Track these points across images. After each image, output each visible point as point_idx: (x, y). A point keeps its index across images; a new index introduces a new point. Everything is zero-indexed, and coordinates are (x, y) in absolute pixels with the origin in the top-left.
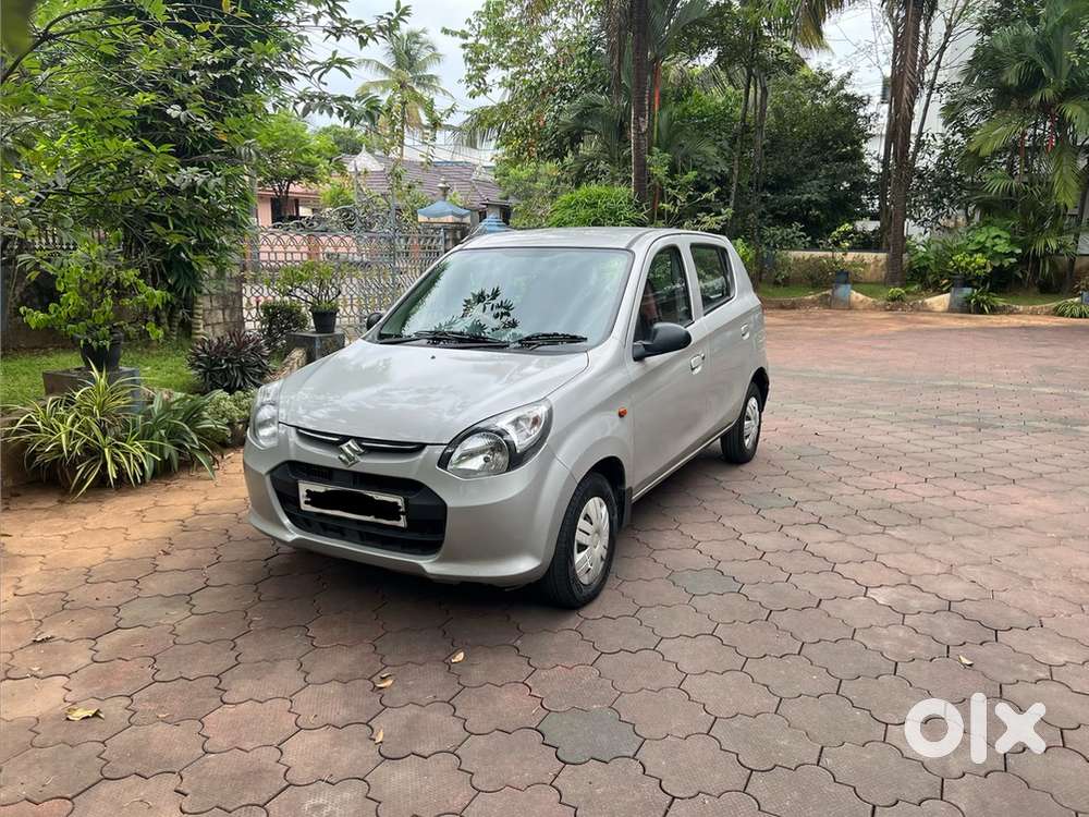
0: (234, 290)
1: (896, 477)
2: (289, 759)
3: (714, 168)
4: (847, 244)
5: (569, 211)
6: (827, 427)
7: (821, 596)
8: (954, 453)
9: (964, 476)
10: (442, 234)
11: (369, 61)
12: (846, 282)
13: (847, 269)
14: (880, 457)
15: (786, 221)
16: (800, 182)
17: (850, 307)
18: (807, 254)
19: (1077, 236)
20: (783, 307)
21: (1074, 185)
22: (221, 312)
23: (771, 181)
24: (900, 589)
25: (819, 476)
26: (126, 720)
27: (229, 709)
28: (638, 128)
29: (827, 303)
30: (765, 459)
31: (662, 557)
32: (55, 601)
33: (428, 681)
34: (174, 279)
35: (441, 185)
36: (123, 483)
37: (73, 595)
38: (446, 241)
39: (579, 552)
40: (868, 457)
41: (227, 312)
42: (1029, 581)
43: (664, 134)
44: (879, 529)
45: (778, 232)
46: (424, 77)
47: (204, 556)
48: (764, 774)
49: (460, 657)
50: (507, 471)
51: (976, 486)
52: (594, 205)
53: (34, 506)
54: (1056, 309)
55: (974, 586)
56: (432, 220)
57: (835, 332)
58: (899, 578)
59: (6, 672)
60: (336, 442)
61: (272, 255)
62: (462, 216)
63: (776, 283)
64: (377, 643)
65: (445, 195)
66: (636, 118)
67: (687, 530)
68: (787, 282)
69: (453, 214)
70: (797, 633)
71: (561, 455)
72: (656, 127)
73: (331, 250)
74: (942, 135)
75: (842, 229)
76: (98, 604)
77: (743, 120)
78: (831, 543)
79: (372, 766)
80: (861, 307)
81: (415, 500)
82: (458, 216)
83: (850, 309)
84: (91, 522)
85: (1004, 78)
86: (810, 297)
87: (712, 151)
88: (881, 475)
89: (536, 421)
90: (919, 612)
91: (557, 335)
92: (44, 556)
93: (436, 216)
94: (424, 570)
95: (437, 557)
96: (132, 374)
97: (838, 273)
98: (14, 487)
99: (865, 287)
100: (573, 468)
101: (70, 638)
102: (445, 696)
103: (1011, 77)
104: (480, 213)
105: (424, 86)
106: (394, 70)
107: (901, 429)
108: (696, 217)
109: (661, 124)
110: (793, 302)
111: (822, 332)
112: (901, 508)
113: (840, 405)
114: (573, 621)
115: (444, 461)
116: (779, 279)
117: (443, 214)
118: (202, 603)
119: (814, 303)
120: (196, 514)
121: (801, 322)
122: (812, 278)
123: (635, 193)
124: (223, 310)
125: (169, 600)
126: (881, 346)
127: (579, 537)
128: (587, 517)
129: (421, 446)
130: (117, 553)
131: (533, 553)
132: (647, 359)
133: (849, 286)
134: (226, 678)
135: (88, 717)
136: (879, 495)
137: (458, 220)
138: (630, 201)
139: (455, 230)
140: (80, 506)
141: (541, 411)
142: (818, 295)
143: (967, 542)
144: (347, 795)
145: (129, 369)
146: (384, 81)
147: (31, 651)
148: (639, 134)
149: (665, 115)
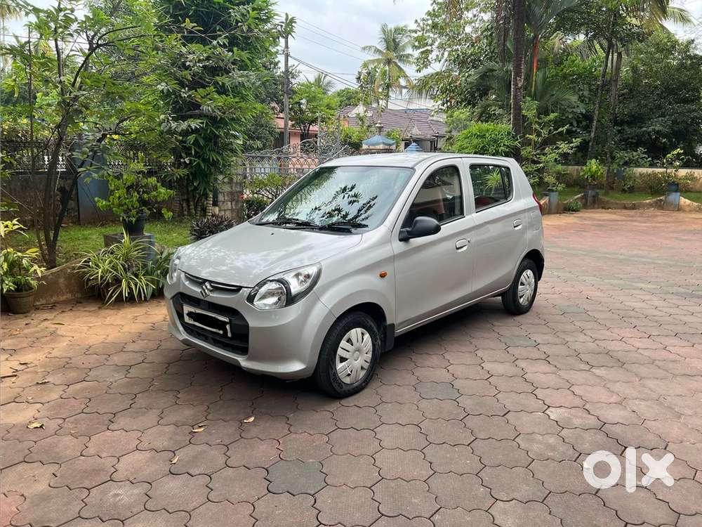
0: (238, 190)
1: (627, 333)
2: (120, 466)
3: (575, 110)
4: (678, 164)
5: (467, 140)
6: (599, 294)
7: (511, 408)
8: (688, 319)
9: (682, 336)
11: (370, 47)
12: (676, 191)
13: (677, 181)
14: (625, 317)
15: (634, 147)
16: (649, 119)
17: (679, 209)
18: (650, 170)
20: (625, 208)
22: (229, 203)
23: (626, 118)
24: (573, 411)
25: (569, 327)
26: (54, 432)
27: (109, 433)
28: (516, 85)
29: (660, 206)
30: (537, 313)
31: (419, 372)
32: (62, 363)
33: (224, 431)
34: (198, 182)
35: (377, 125)
36: (131, 300)
37: (73, 360)
39: (341, 362)
40: (615, 316)
41: (234, 203)
42: (679, 416)
43: (540, 87)
44: (587, 367)
45: (627, 155)
46: (404, 56)
47: (152, 345)
48: (388, 518)
49: (252, 419)
50: (285, 306)
51: (686, 344)
52: (483, 136)
53: (85, 309)
55: (633, 415)
56: (371, 147)
57: (655, 227)
58: (577, 402)
59: (16, 398)
60: (200, 282)
61: (263, 169)
62: (390, 145)
63: (624, 191)
64: (210, 406)
65: (380, 132)
66: (515, 78)
67: (447, 356)
68: (632, 190)
69: (384, 143)
70: (476, 431)
71: (324, 299)
72: (534, 83)
73: (299, 167)
75: (675, 152)
76: (83, 366)
77: (604, 76)
78: (545, 374)
79: (160, 476)
80: (688, 209)
81: (236, 321)
82: (386, 144)
83: (679, 210)
84: (108, 321)
86: (648, 201)
87: (574, 99)
88: (616, 331)
89: (308, 276)
90: (576, 428)
92: (73, 337)
93: (373, 145)
94: (240, 363)
95: (246, 357)
96: (149, 237)
97: (670, 184)
98: (81, 298)
99: (693, 195)
100: (332, 308)
101: (56, 383)
102: (226, 441)
104: (431, 142)
105: (404, 61)
106: (385, 51)
107: (656, 299)
108: (555, 144)
109: (538, 82)
110: (634, 204)
111: (645, 227)
112: (614, 354)
113: (621, 279)
114: (334, 406)
115: (251, 299)
116: (626, 188)
118: (134, 372)
119: (650, 205)
120: (164, 321)
121: (635, 219)
122: (651, 188)
123: (513, 128)
124: (231, 202)
125: (118, 368)
126: (686, 238)
127: (340, 352)
128: (349, 341)
129: (240, 288)
130: (110, 339)
131: (301, 360)
132: (412, 240)
133: (679, 194)
134: (118, 415)
135: (37, 427)
136: (603, 344)
137: (387, 147)
138: (509, 133)
140: (107, 311)
141: (312, 271)
142: (654, 200)
143: (650, 383)
144: (136, 491)
145: (149, 234)
146: (379, 59)
147: (34, 388)
148: (517, 89)
149: (540, 74)
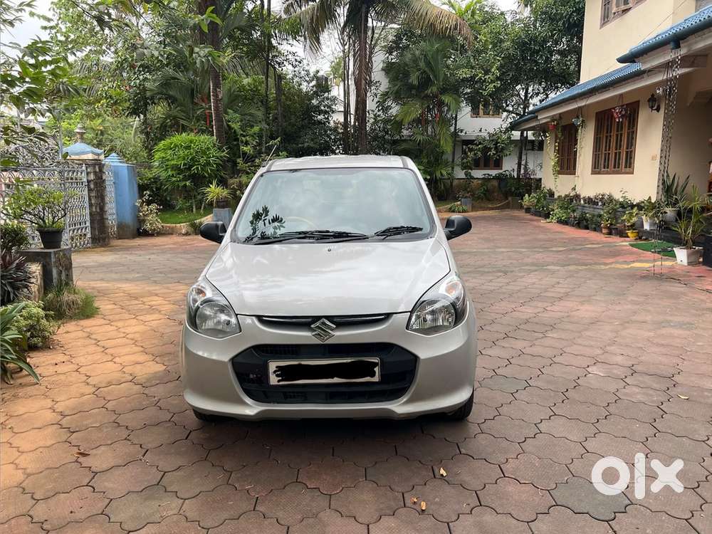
10: (84, 168)
19: (453, 168)
21: (449, 139)
28: (216, 96)
38: (88, 174)
50: (455, 325)
52: (188, 147)
54: (450, 208)
56: (73, 157)
66: (215, 90)
74: (373, 111)
81: (390, 358)
85: (410, 81)
91: (404, 227)
94: (394, 412)
103: (414, 80)
117: (84, 153)
129: (388, 316)
138: (214, 145)
139: (94, 165)
148: (217, 100)
